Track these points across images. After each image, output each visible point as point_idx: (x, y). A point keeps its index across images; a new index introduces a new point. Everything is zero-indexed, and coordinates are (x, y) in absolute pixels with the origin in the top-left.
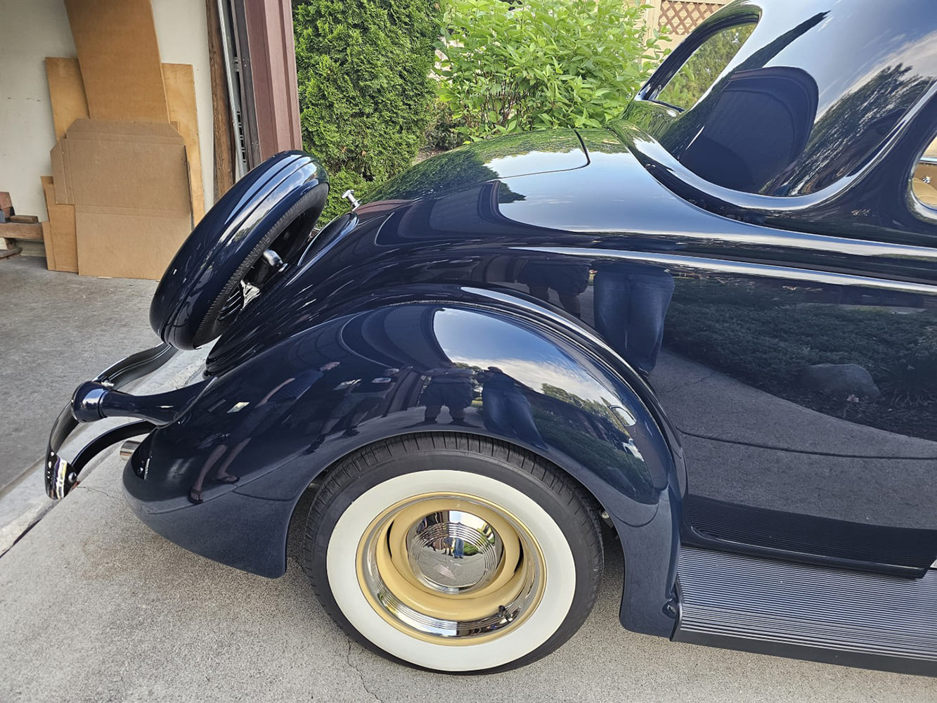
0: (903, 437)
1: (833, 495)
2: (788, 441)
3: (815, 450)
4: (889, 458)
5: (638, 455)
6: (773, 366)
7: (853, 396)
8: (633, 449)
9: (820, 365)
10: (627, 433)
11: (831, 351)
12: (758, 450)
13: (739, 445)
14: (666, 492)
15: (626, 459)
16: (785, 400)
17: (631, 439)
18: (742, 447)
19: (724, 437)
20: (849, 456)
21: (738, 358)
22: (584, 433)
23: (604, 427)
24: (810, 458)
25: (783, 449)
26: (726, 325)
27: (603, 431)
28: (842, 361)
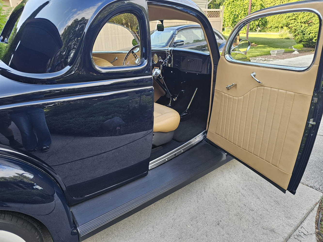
0: (134, 134)
1: (122, 160)
2: (104, 149)
3: (113, 149)
4: (133, 142)
5: (40, 188)
6: (92, 127)
7: (118, 127)
8: (38, 187)
9: (107, 121)
10: (33, 182)
11: (109, 115)
12: (95, 157)
13: (89, 158)
14: (55, 194)
15: (37, 192)
16: (100, 137)
17: (35, 184)
18: (90, 158)
19: (84, 157)
20: (122, 146)
21: (80, 129)
22: (16, 190)
23: (23, 184)
24: (112, 152)
25: (103, 153)
26: (74, 119)
27: (24, 186)
28: (112, 117)
